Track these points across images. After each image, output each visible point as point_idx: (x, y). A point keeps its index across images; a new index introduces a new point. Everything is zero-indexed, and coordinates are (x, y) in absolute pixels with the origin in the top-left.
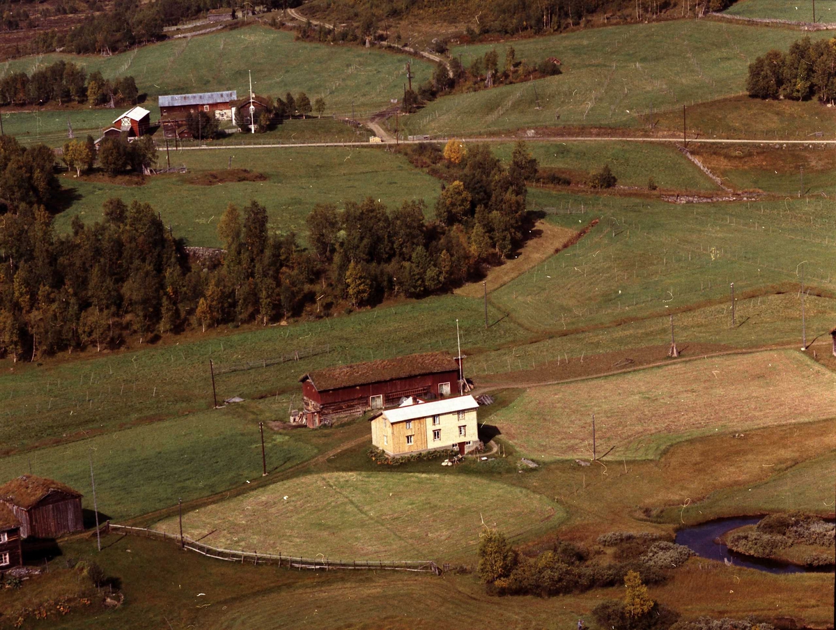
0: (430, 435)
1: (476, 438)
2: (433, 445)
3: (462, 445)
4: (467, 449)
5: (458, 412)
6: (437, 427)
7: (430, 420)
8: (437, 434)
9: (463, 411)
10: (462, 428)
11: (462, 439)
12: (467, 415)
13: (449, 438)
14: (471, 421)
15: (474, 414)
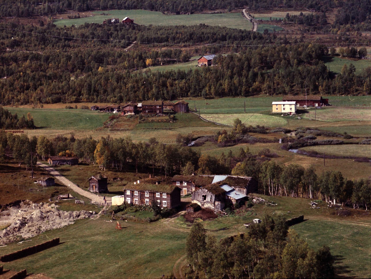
0: (282, 109)
1: (294, 112)
2: (283, 111)
3: (291, 113)
4: (292, 114)
5: (290, 105)
6: (284, 107)
7: (282, 105)
8: (284, 109)
9: (291, 104)
10: (291, 109)
11: (291, 111)
12: (292, 105)
13: (287, 110)
14: (293, 107)
15: (294, 106)
